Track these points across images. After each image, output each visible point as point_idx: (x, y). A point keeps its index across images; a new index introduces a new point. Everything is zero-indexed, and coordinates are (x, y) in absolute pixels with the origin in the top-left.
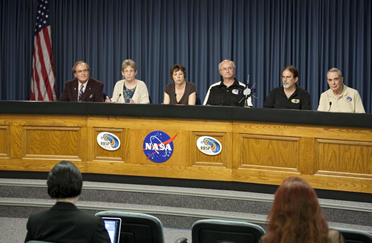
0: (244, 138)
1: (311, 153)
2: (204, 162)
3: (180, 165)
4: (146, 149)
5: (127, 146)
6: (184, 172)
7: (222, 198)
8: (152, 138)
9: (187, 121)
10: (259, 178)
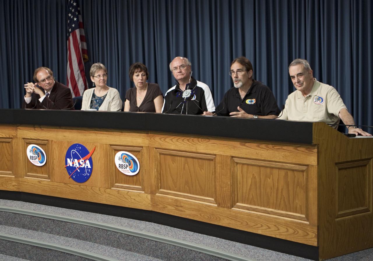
0: (160, 154)
1: (227, 178)
2: (123, 184)
3: (100, 187)
4: (68, 165)
5: (52, 161)
6: (104, 196)
7: (124, 234)
8: (72, 152)
9: (104, 131)
10: (176, 208)
